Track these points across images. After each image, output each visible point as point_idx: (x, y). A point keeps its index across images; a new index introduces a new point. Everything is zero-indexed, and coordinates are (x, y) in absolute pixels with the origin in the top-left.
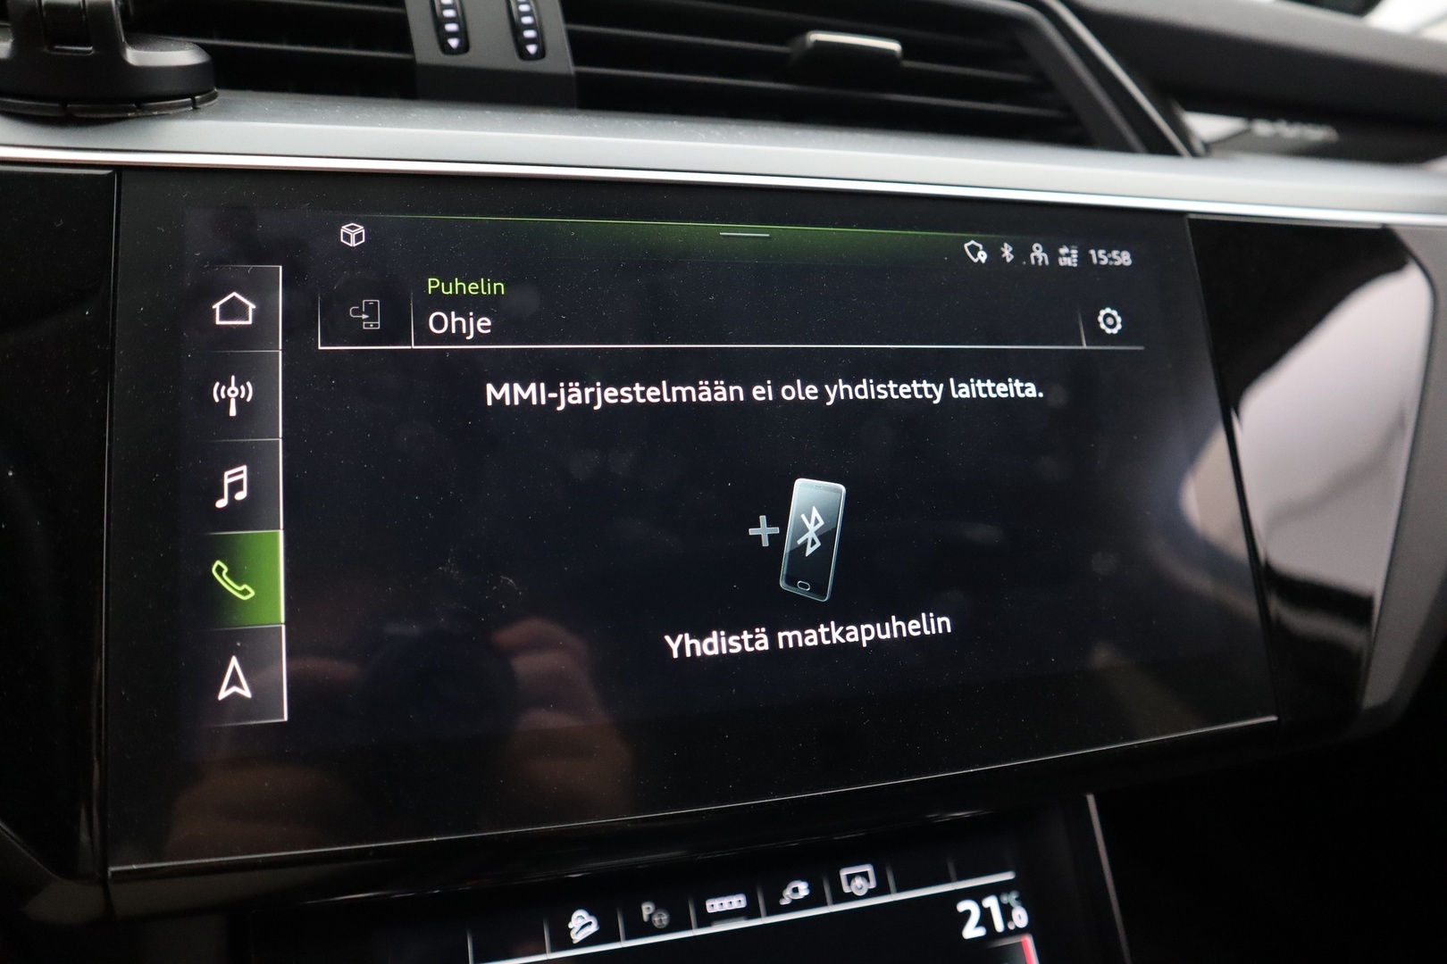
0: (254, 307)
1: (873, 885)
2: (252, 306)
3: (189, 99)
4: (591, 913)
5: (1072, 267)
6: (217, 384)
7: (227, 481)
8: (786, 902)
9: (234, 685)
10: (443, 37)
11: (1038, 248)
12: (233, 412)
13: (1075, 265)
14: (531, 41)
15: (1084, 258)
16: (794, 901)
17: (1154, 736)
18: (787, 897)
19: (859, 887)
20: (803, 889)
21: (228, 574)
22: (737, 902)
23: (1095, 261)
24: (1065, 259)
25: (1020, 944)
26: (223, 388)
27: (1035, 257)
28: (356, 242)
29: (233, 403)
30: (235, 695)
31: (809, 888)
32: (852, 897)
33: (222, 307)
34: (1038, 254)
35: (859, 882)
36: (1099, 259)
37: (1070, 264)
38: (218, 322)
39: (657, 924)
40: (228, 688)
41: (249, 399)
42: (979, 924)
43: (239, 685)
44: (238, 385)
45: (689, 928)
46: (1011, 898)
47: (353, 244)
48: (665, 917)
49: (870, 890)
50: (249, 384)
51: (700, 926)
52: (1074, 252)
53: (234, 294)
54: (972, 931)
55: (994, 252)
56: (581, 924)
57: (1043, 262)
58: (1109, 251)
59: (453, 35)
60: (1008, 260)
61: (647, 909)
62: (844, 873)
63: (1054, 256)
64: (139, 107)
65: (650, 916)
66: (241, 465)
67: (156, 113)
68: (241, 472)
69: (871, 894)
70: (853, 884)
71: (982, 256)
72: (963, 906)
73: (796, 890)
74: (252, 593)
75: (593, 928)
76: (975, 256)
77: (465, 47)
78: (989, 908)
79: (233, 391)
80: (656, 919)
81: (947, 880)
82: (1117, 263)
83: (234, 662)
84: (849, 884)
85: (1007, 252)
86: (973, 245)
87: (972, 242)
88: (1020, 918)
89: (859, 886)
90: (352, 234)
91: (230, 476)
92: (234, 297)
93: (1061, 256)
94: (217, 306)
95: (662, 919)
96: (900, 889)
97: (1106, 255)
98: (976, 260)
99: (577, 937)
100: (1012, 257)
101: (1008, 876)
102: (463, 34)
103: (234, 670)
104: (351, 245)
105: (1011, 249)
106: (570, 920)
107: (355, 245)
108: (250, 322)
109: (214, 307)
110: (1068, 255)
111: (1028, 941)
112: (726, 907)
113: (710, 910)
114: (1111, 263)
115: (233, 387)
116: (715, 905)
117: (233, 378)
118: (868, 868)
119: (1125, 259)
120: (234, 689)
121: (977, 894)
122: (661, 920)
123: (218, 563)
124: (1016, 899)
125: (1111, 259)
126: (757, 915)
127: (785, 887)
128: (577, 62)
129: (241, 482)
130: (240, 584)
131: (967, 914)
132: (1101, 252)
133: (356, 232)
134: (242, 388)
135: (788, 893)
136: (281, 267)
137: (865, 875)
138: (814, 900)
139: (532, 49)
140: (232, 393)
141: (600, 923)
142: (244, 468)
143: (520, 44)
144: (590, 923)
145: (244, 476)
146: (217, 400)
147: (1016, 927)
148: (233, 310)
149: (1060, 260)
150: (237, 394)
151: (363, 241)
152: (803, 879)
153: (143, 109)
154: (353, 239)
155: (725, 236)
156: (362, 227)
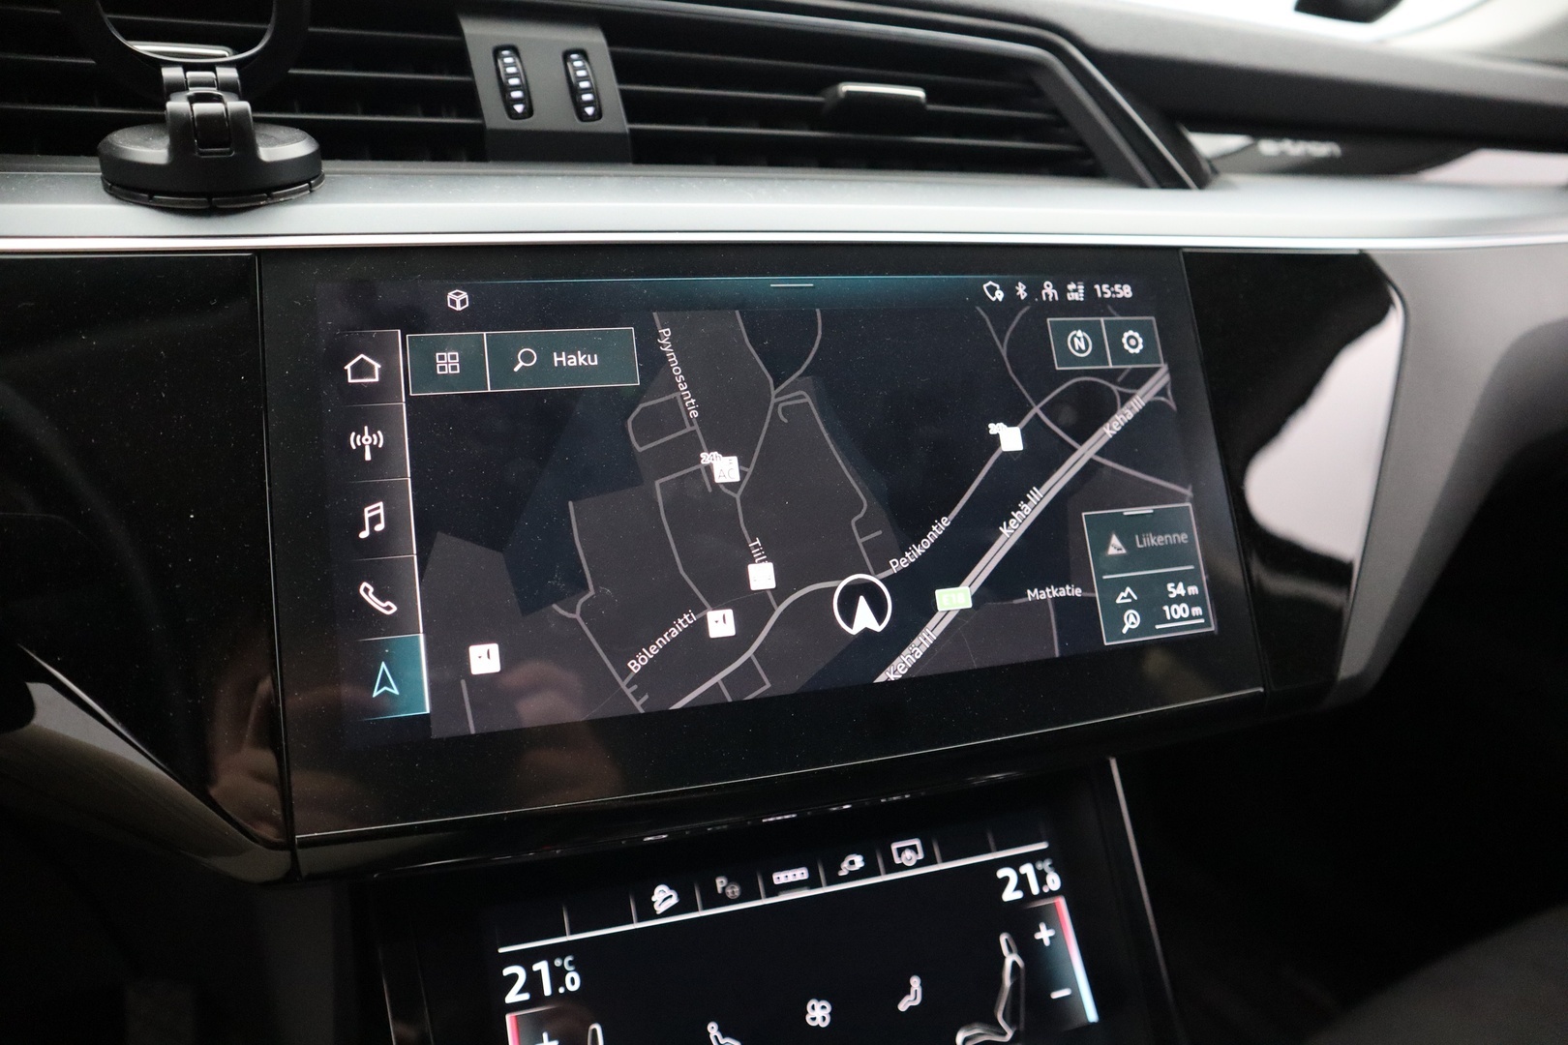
0: (380, 366)
1: (921, 856)
2: (377, 366)
3: (307, 185)
4: (671, 888)
5: (1079, 301)
7: (367, 516)
8: (843, 873)
9: (385, 686)
10: (508, 104)
11: (1048, 286)
12: (368, 457)
13: (1082, 299)
14: (589, 104)
15: (1090, 292)
16: (851, 872)
17: (1157, 706)
18: (845, 869)
20: (859, 862)
21: (374, 593)
22: (801, 874)
23: (1099, 295)
24: (1072, 294)
25: (1054, 905)
26: (359, 437)
27: (1046, 293)
28: (461, 307)
29: (367, 449)
30: (386, 691)
31: (864, 860)
32: (902, 867)
33: (353, 367)
34: (1049, 290)
35: (908, 854)
36: (1103, 293)
37: (1077, 299)
38: (350, 380)
39: (730, 895)
40: (379, 689)
41: (380, 446)
42: (1016, 889)
43: (390, 686)
44: (370, 434)
45: (759, 897)
46: (1045, 865)
47: (459, 308)
48: (737, 889)
49: (918, 861)
50: (379, 433)
51: (768, 895)
52: (1081, 288)
53: (362, 356)
55: (1011, 292)
56: (663, 897)
57: (1054, 297)
58: (1112, 285)
59: (518, 101)
60: (1023, 297)
61: (721, 883)
62: (895, 846)
63: (1063, 291)
64: (270, 196)
65: (724, 888)
66: (379, 502)
67: (282, 199)
68: (378, 508)
69: (919, 864)
70: (903, 856)
71: (1000, 295)
72: (1001, 873)
73: (852, 863)
74: (395, 609)
75: (674, 901)
76: (993, 295)
77: (529, 112)
78: (1026, 874)
79: (367, 439)
80: (729, 891)
81: (988, 851)
82: (1119, 296)
83: (383, 665)
84: (900, 856)
85: (1021, 290)
86: (991, 286)
87: (991, 283)
88: (1054, 882)
89: (909, 858)
90: (458, 299)
91: (369, 512)
92: (362, 359)
93: (1069, 292)
94: (348, 367)
95: (734, 891)
96: (945, 860)
97: (1109, 289)
98: (994, 299)
99: (660, 909)
100: (1026, 294)
101: (1043, 846)
102: (527, 100)
103: (384, 671)
104: (457, 309)
105: (1024, 287)
106: (653, 894)
107: (461, 309)
108: (377, 379)
109: (346, 368)
110: (1076, 291)
111: (1061, 903)
112: (791, 879)
113: (776, 882)
114: (1114, 296)
115: (367, 436)
116: (780, 878)
117: (366, 428)
118: (917, 842)
119: (1126, 291)
120: (385, 688)
121: (1015, 862)
123: (365, 584)
124: (1050, 866)
125: (1114, 292)
126: (819, 886)
127: (843, 861)
128: (630, 120)
129: (379, 515)
130: (384, 601)
131: (1006, 879)
132: (1105, 287)
133: (461, 297)
134: (374, 436)
135: (845, 865)
136: (399, 331)
137: (913, 848)
138: (869, 870)
139: (590, 111)
140: (366, 441)
141: (679, 896)
142: (381, 504)
143: (579, 107)
144: (671, 896)
145: (381, 511)
146: (354, 447)
147: (1050, 890)
148: (362, 370)
149: (1068, 295)
150: (370, 441)
151: (467, 305)
152: (858, 854)
153: (272, 197)
154: (458, 303)
155: (775, 288)
156: (465, 293)
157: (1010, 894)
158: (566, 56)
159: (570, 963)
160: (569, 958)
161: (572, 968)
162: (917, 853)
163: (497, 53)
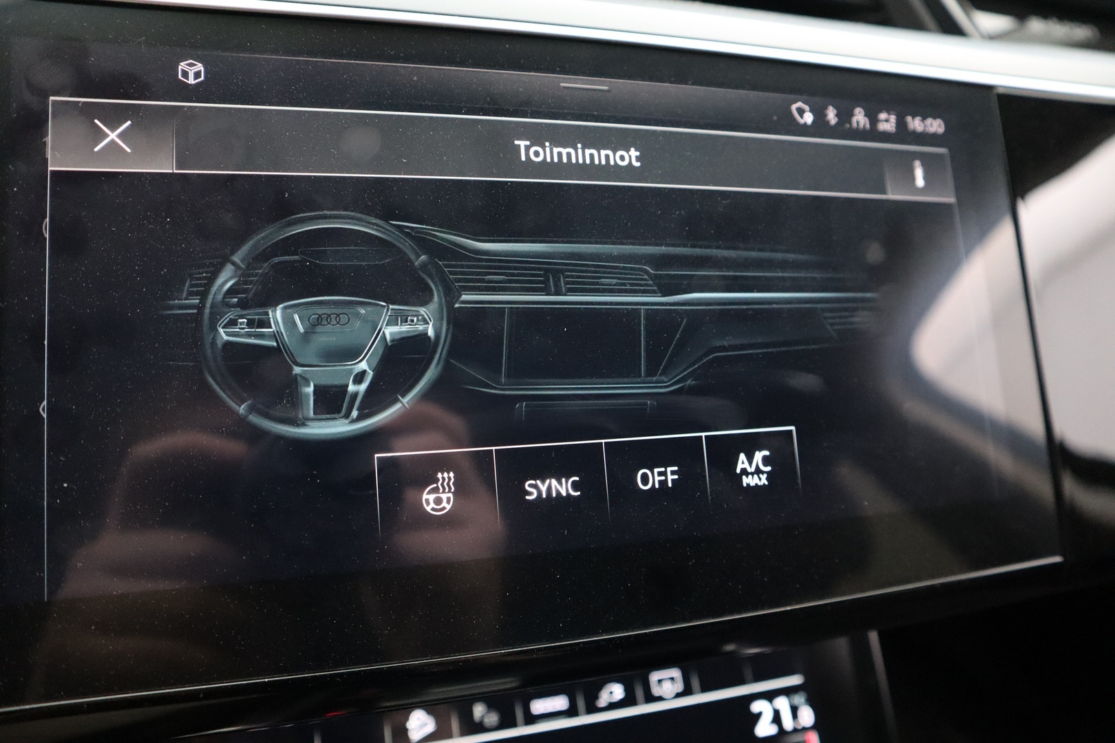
5: (890, 132)
11: (860, 112)
13: (893, 130)
15: (901, 124)
18: (604, 699)
22: (559, 703)
23: (911, 127)
24: (885, 123)
27: (857, 121)
28: (195, 79)
34: (860, 118)
36: (915, 126)
37: (888, 129)
39: (487, 723)
42: (770, 724)
45: (516, 727)
46: (800, 700)
47: (191, 81)
48: (495, 717)
51: (525, 726)
52: (893, 118)
55: (820, 115)
57: (864, 125)
58: (924, 119)
60: (833, 122)
61: (479, 710)
63: (874, 121)
65: (481, 715)
72: (756, 707)
76: (802, 117)
78: (780, 708)
80: (486, 718)
81: (744, 683)
82: (931, 131)
85: (831, 115)
86: (800, 107)
87: (800, 104)
88: (807, 716)
90: (191, 71)
93: (881, 121)
95: (492, 719)
96: (702, 692)
97: (921, 122)
98: (802, 121)
100: (836, 119)
101: (797, 680)
104: (189, 82)
105: (835, 112)
107: (193, 82)
110: (887, 121)
111: (813, 738)
112: (550, 708)
113: (534, 711)
114: (925, 130)
116: (540, 706)
119: (938, 126)
121: (770, 696)
122: (491, 721)
124: (804, 700)
125: (925, 126)
126: (577, 716)
131: (761, 713)
132: (917, 120)
133: (195, 69)
138: (628, 701)
147: (804, 726)
149: (880, 124)
151: (202, 79)
154: (191, 76)
155: (564, 87)
156: (201, 65)
157: (764, 729)
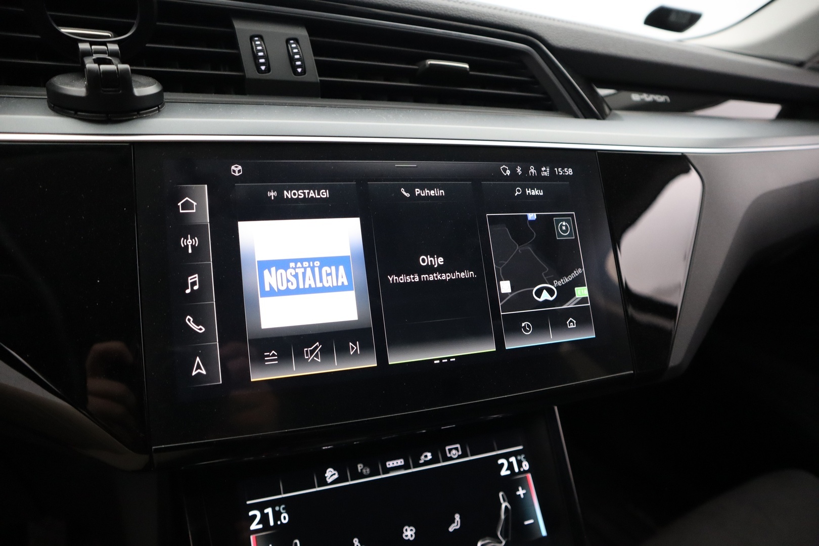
0: (196, 204)
1: (460, 453)
3: (157, 108)
4: (335, 470)
6: (183, 239)
7: (190, 281)
8: (421, 462)
9: (199, 369)
11: (532, 168)
12: (190, 251)
13: (548, 175)
14: (299, 66)
15: (552, 172)
16: (425, 461)
18: (422, 459)
19: (454, 454)
20: (429, 456)
21: (193, 322)
22: (400, 462)
23: (557, 173)
24: (544, 173)
25: (526, 477)
26: (185, 240)
27: (531, 172)
28: (238, 173)
29: (190, 247)
30: (199, 373)
31: (432, 455)
32: (451, 459)
33: (182, 204)
34: (532, 170)
35: (454, 452)
36: (559, 172)
37: (546, 175)
38: (181, 211)
40: (196, 370)
41: (197, 245)
42: (507, 470)
43: (201, 369)
44: (191, 239)
45: (379, 474)
46: (522, 457)
48: (368, 470)
49: (459, 455)
50: (196, 238)
51: (384, 473)
52: (548, 169)
53: (187, 198)
54: (504, 472)
55: (513, 171)
56: (331, 474)
57: (535, 174)
59: (263, 64)
60: (520, 174)
61: (360, 467)
62: (447, 448)
63: (539, 171)
64: (138, 114)
65: (362, 470)
66: (196, 274)
67: (145, 115)
68: (196, 277)
69: (459, 457)
72: (500, 461)
73: (426, 456)
74: (204, 330)
75: (336, 476)
76: (505, 173)
77: (268, 70)
78: (512, 462)
79: (189, 242)
80: (364, 471)
81: (493, 450)
82: (566, 174)
83: (198, 359)
84: (450, 453)
85: (519, 170)
86: (504, 168)
87: (504, 166)
88: (526, 466)
90: (237, 169)
91: (191, 279)
92: (187, 200)
93: (542, 171)
96: (472, 455)
97: (562, 170)
98: (505, 175)
99: (329, 481)
100: (521, 172)
101: (520, 448)
102: (267, 64)
103: (198, 362)
104: (236, 175)
106: (326, 473)
107: (238, 175)
108: (195, 211)
109: (179, 204)
110: (545, 171)
111: (529, 476)
112: (395, 465)
113: (388, 466)
114: (564, 174)
115: (189, 240)
116: (390, 464)
117: (189, 236)
118: (458, 446)
119: (570, 172)
120: (199, 371)
121: (507, 456)
122: (366, 472)
123: (188, 317)
124: (524, 458)
125: (564, 172)
126: (409, 468)
127: (421, 455)
128: (320, 76)
129: (196, 281)
130: (198, 326)
131: (502, 465)
132: (560, 169)
133: (239, 169)
134: (193, 240)
135: (423, 457)
136: (206, 186)
137: (456, 449)
138: (435, 460)
139: (299, 70)
140: (189, 243)
141: (339, 474)
142: (197, 275)
143: (294, 68)
144: (335, 474)
145: (197, 279)
146: (183, 246)
147: (524, 470)
149: (542, 173)
150: (191, 243)
151: (241, 173)
152: (429, 452)
153: (140, 114)
154: (237, 172)
155: (397, 167)
156: (240, 167)
158: (288, 41)
159: (283, 509)
160: (283, 506)
161: (284, 511)
162: (458, 451)
163: (252, 38)
